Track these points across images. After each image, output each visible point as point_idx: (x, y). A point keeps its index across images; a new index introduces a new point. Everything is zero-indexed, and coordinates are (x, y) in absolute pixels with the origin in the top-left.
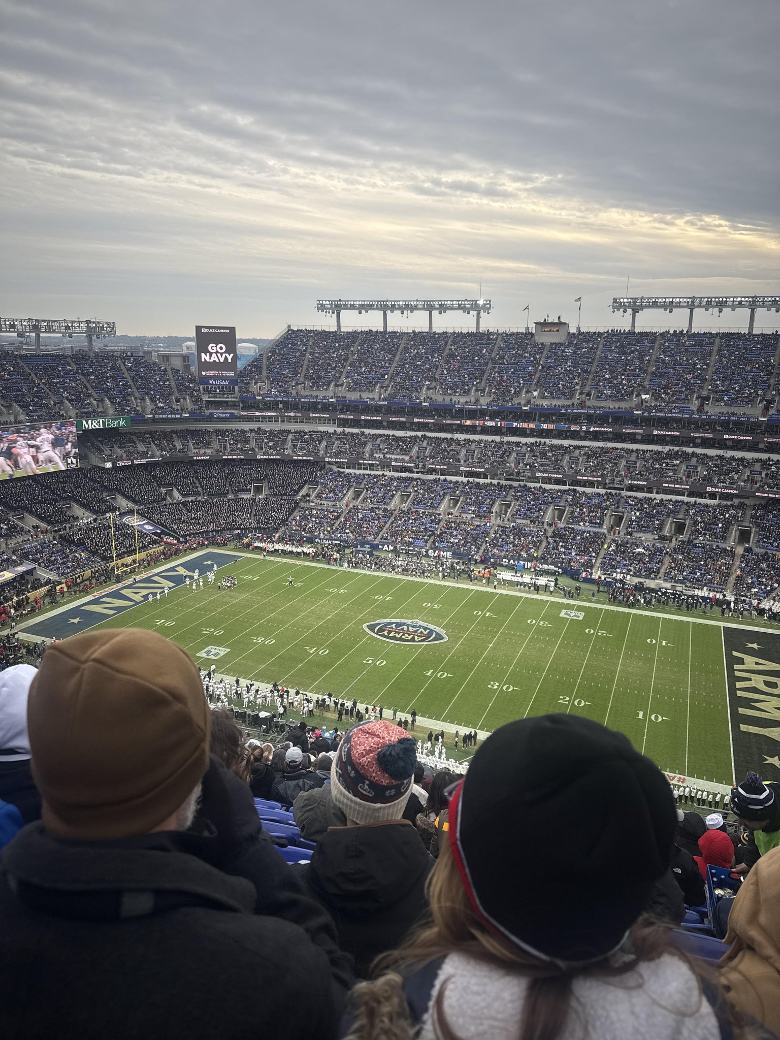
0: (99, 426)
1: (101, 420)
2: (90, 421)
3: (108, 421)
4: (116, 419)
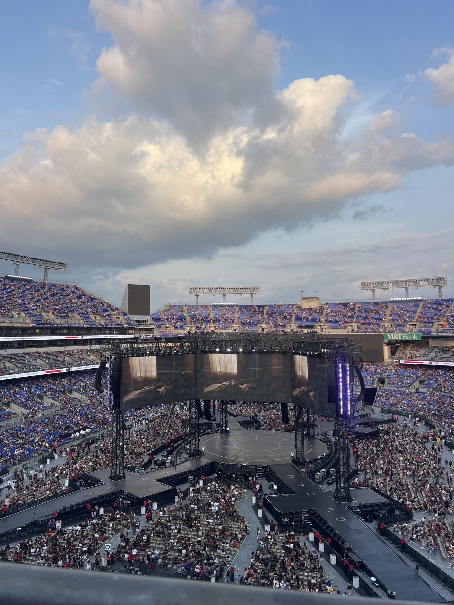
0: (399, 338)
1: (400, 335)
4: (410, 335)
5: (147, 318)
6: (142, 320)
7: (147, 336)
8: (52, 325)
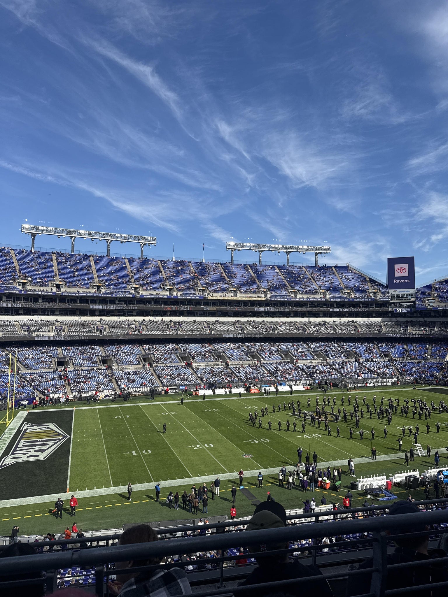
5: (412, 291)
6: (405, 293)
7: (404, 310)
8: (289, 299)
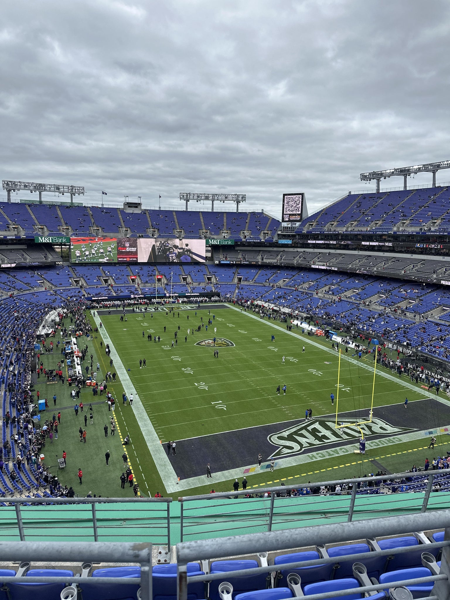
0: (217, 243)
1: (218, 240)
2: (213, 240)
3: (222, 241)
4: (226, 241)
